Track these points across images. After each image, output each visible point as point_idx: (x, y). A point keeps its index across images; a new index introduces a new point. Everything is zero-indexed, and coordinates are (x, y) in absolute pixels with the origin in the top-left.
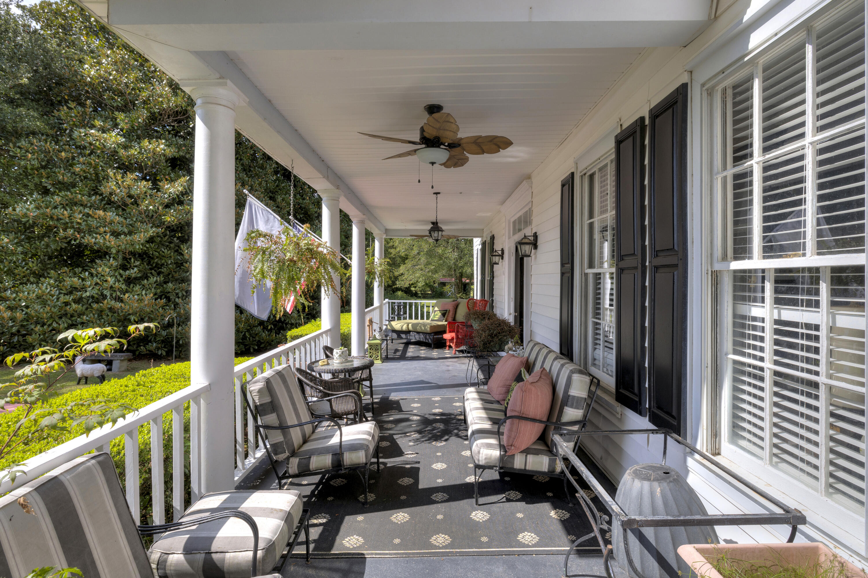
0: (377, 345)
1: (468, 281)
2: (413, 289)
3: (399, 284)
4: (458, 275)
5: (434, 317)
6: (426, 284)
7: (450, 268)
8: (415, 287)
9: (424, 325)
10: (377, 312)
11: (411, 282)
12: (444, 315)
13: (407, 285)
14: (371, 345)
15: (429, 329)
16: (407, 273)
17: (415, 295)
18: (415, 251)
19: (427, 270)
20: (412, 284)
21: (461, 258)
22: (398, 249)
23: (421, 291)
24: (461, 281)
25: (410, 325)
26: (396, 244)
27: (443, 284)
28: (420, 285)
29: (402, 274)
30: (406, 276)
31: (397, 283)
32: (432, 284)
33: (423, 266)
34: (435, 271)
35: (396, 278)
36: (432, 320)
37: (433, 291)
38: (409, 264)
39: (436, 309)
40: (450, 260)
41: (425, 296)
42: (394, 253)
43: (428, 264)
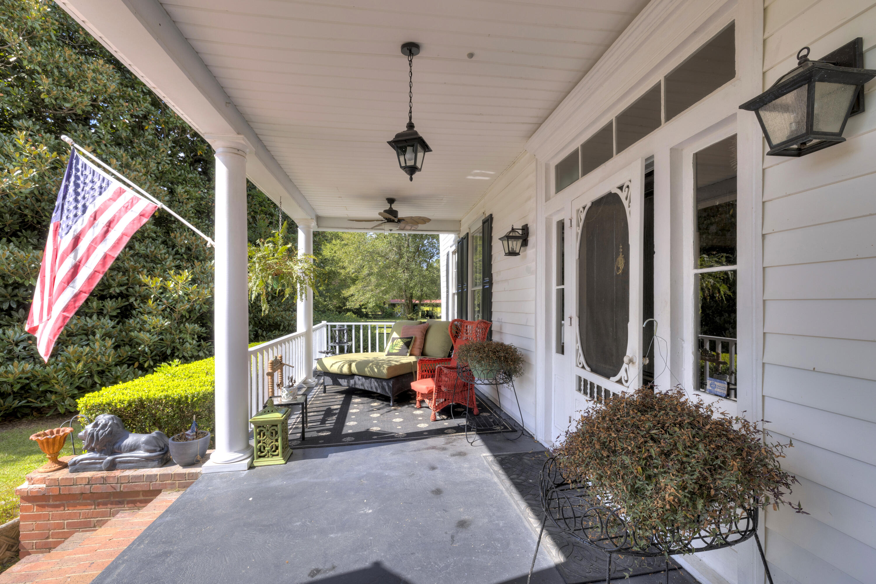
0: (274, 424)
1: (417, 302)
2: (364, 310)
3: (349, 305)
4: (409, 295)
5: (392, 347)
6: (377, 305)
7: (400, 289)
8: (366, 308)
9: (378, 363)
10: (301, 343)
11: (362, 303)
12: (407, 344)
13: (357, 306)
14: (260, 426)
15: (385, 371)
16: (357, 293)
17: (366, 316)
18: (365, 271)
19: (378, 291)
20: (363, 305)
21: (411, 279)
22: (348, 270)
23: (371, 312)
24: (411, 301)
25: (353, 365)
26: (346, 264)
27: (394, 305)
28: (370, 305)
29: (352, 295)
30: (356, 297)
31: (347, 304)
32: (382, 305)
33: (373, 287)
34: (386, 292)
35: (346, 299)
36: (389, 354)
37: (383, 312)
38: (359, 285)
39: (395, 335)
40: (401, 280)
41: (375, 317)
42: (343, 274)
43: (378, 285)
